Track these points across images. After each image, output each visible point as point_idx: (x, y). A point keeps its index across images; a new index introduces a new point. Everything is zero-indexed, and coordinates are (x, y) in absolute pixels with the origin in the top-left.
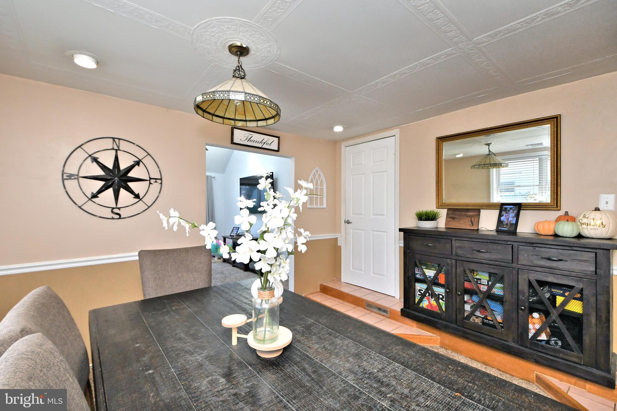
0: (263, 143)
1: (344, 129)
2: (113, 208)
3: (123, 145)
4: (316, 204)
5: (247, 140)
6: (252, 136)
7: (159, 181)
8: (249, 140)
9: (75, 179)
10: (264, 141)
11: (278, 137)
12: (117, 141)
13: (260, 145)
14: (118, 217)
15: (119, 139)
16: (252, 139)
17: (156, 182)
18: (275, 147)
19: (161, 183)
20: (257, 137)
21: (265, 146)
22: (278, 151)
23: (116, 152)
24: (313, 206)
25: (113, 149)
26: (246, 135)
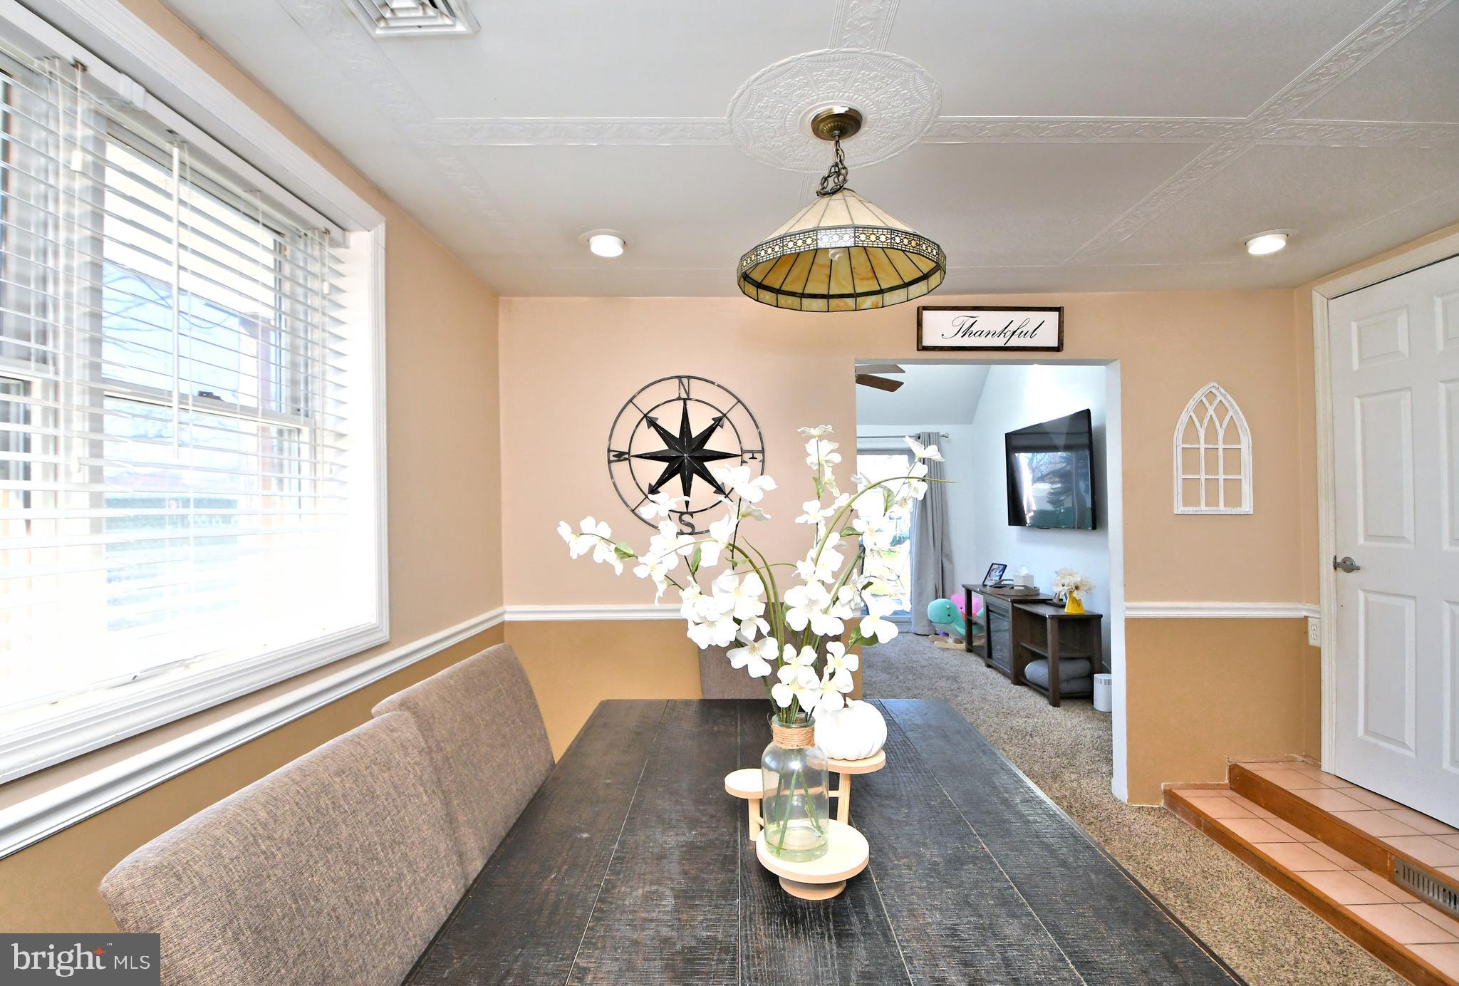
0: (1008, 334)
1: (1290, 240)
2: (682, 513)
3: (697, 389)
4: (1212, 501)
5: (961, 334)
6: (974, 320)
7: (759, 456)
8: (967, 332)
9: (625, 459)
10: (1012, 328)
11: (1058, 310)
12: (685, 381)
13: (1000, 342)
14: (689, 530)
15: (689, 378)
16: (974, 329)
17: (753, 458)
18: (1048, 337)
19: (763, 461)
20: (989, 321)
21: (1015, 342)
22: (1058, 349)
23: (685, 404)
24: (1197, 509)
25: (679, 399)
26: (959, 322)
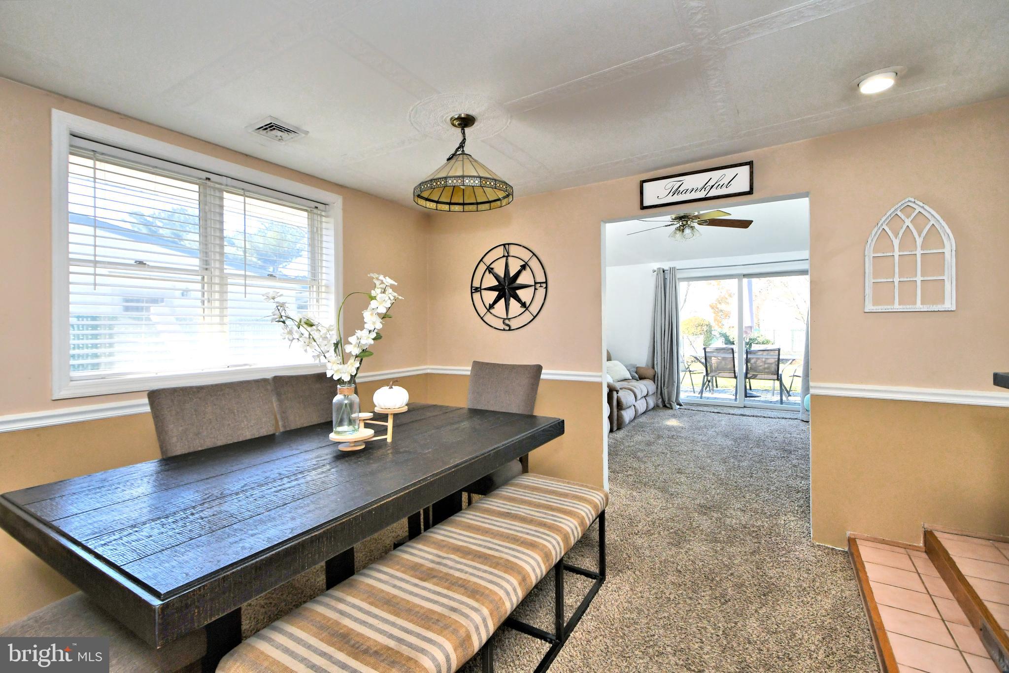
0: (708, 188)
2: (504, 319)
3: (513, 250)
5: (671, 194)
6: (681, 183)
7: (544, 285)
8: (677, 192)
9: (478, 291)
10: (710, 184)
11: (750, 164)
12: (507, 246)
13: (702, 195)
14: (507, 328)
15: (508, 244)
16: (681, 189)
17: (541, 286)
18: (742, 184)
19: (546, 288)
20: (691, 182)
21: (713, 193)
22: (750, 192)
23: (507, 259)
24: (890, 307)
25: (504, 256)
26: (670, 186)
